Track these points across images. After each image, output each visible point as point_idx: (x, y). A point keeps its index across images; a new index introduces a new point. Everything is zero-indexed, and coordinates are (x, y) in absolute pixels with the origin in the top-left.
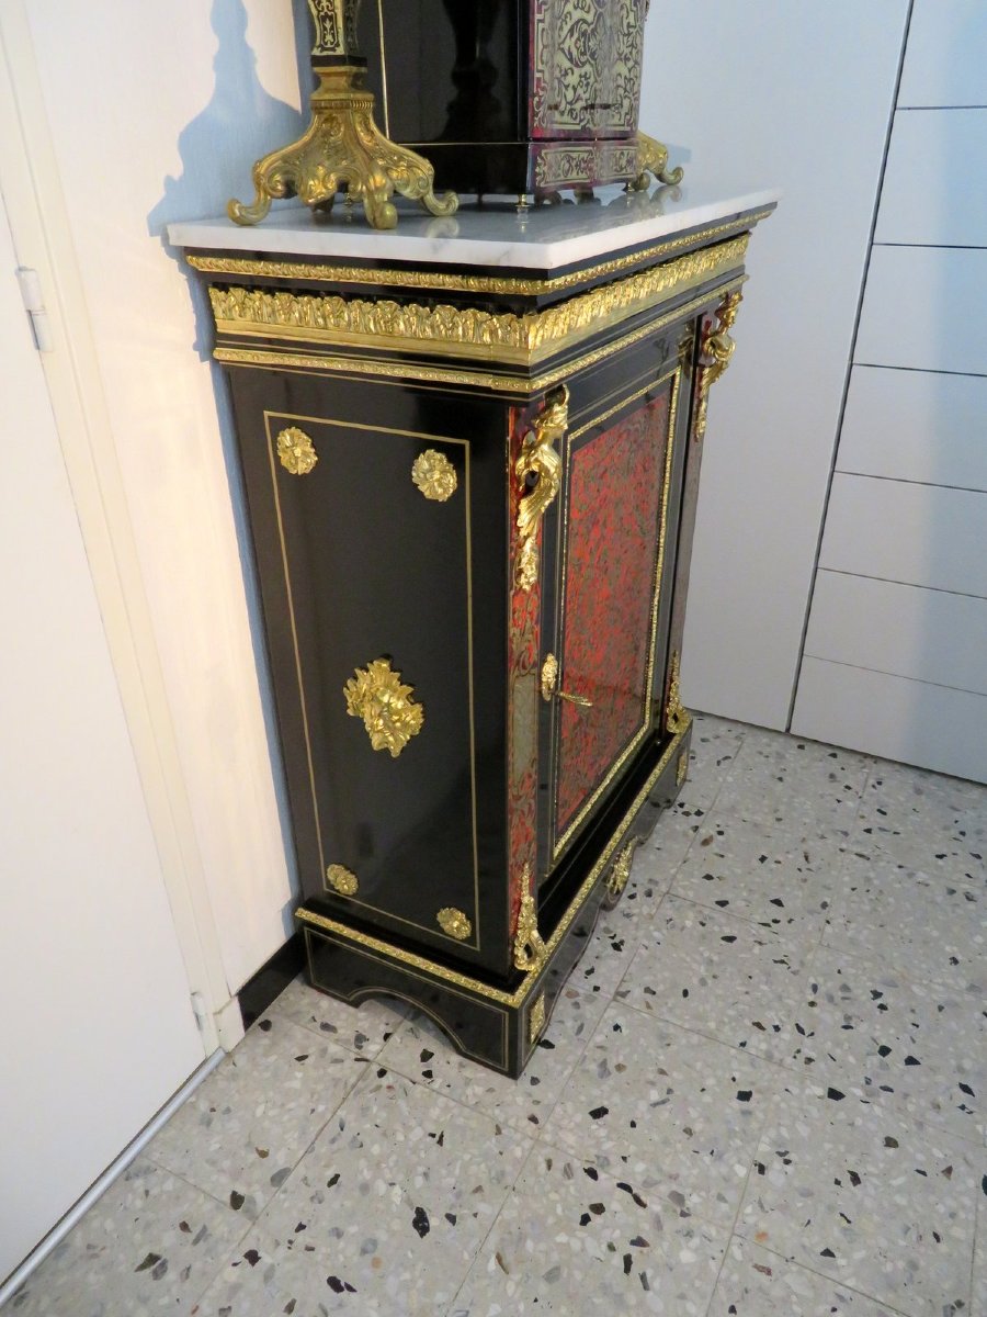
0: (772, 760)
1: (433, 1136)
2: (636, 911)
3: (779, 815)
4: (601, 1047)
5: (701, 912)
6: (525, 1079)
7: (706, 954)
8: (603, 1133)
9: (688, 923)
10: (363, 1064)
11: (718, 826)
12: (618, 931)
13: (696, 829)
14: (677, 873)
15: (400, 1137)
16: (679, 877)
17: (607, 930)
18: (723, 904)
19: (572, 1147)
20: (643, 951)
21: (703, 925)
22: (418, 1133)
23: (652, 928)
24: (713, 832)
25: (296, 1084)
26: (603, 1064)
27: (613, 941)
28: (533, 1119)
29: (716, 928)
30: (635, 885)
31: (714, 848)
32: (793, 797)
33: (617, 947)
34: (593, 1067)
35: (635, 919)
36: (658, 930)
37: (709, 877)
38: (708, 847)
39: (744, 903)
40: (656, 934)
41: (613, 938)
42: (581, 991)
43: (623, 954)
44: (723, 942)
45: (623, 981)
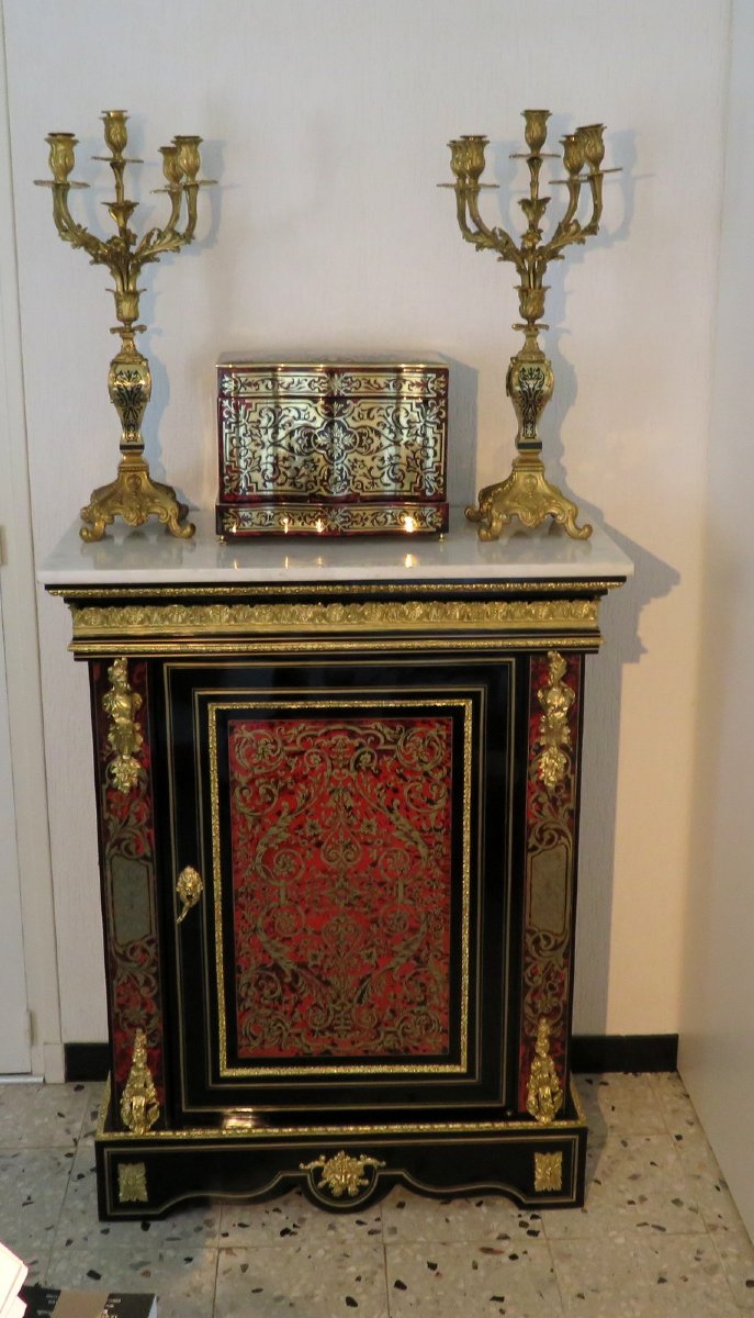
0: (695, 1264)
1: (29, 1198)
2: (341, 1230)
3: (589, 1294)
4: (161, 1256)
5: (375, 1273)
6: (105, 1225)
7: (318, 1292)
8: (76, 1282)
9: (352, 1269)
10: (73, 1143)
11: (525, 1252)
12: (306, 1227)
13: (504, 1237)
14: (420, 1243)
15: (19, 1185)
16: (416, 1246)
17: (302, 1220)
18: (400, 1285)
19: (54, 1270)
20: (291, 1251)
21: (358, 1279)
22: (28, 1192)
23: (327, 1247)
24: (510, 1251)
25: (37, 1122)
26: (142, 1264)
27: (291, 1227)
28: (69, 1242)
29: (359, 1290)
30: (378, 1219)
31: (483, 1259)
32: (636, 1299)
33: (285, 1232)
34: (138, 1258)
35: (332, 1233)
36: (326, 1252)
37: (433, 1266)
38: (480, 1253)
39: (413, 1300)
40: (321, 1252)
41: (294, 1226)
42: (216, 1227)
43: (279, 1239)
44: (343, 1299)
45: (246, 1248)
